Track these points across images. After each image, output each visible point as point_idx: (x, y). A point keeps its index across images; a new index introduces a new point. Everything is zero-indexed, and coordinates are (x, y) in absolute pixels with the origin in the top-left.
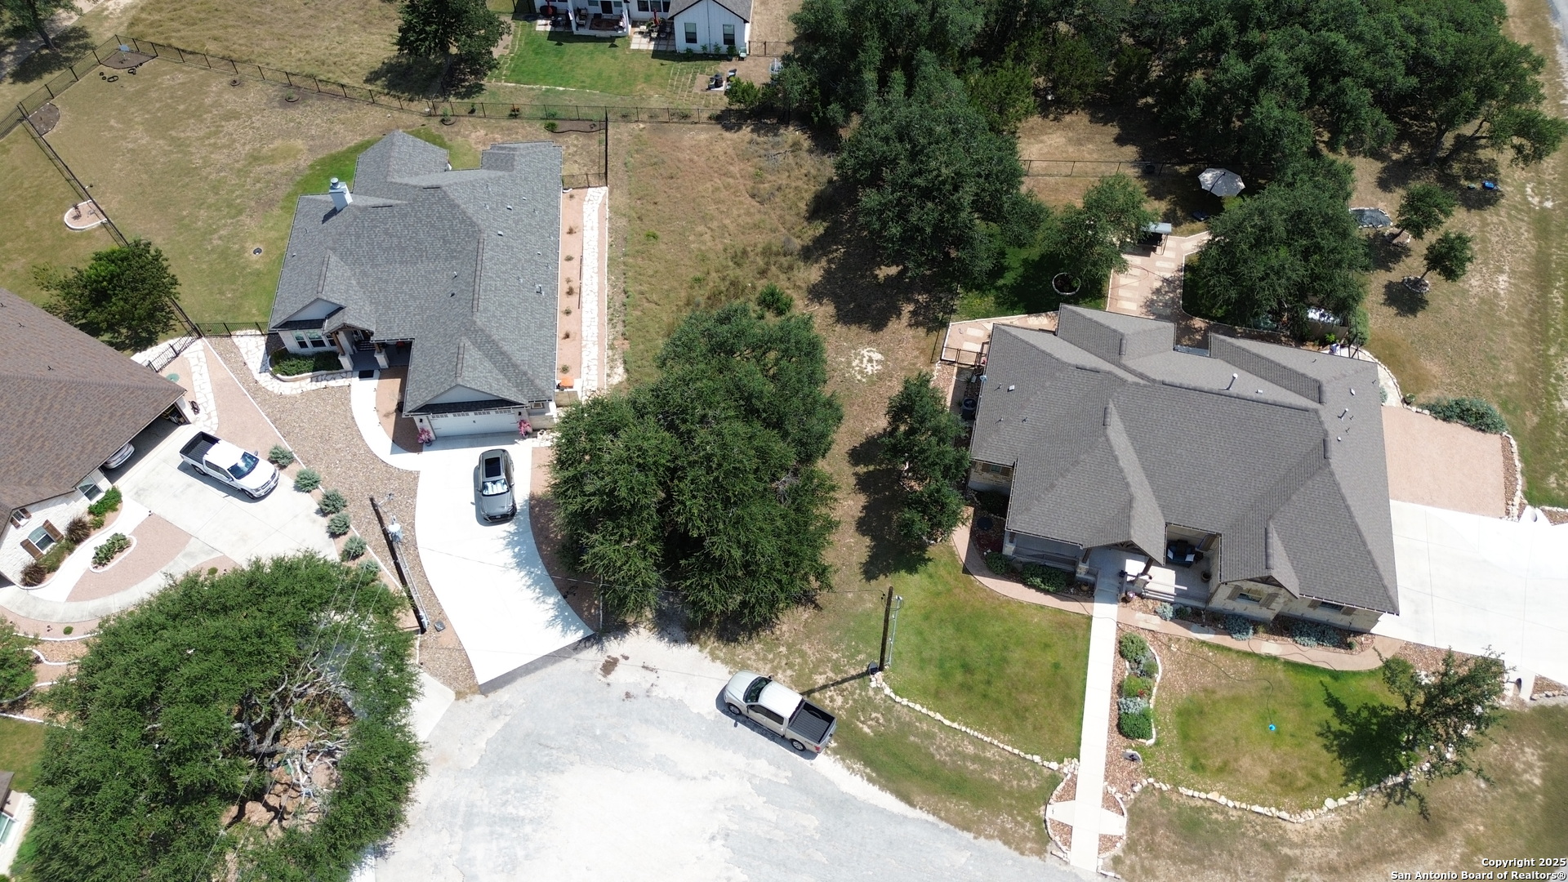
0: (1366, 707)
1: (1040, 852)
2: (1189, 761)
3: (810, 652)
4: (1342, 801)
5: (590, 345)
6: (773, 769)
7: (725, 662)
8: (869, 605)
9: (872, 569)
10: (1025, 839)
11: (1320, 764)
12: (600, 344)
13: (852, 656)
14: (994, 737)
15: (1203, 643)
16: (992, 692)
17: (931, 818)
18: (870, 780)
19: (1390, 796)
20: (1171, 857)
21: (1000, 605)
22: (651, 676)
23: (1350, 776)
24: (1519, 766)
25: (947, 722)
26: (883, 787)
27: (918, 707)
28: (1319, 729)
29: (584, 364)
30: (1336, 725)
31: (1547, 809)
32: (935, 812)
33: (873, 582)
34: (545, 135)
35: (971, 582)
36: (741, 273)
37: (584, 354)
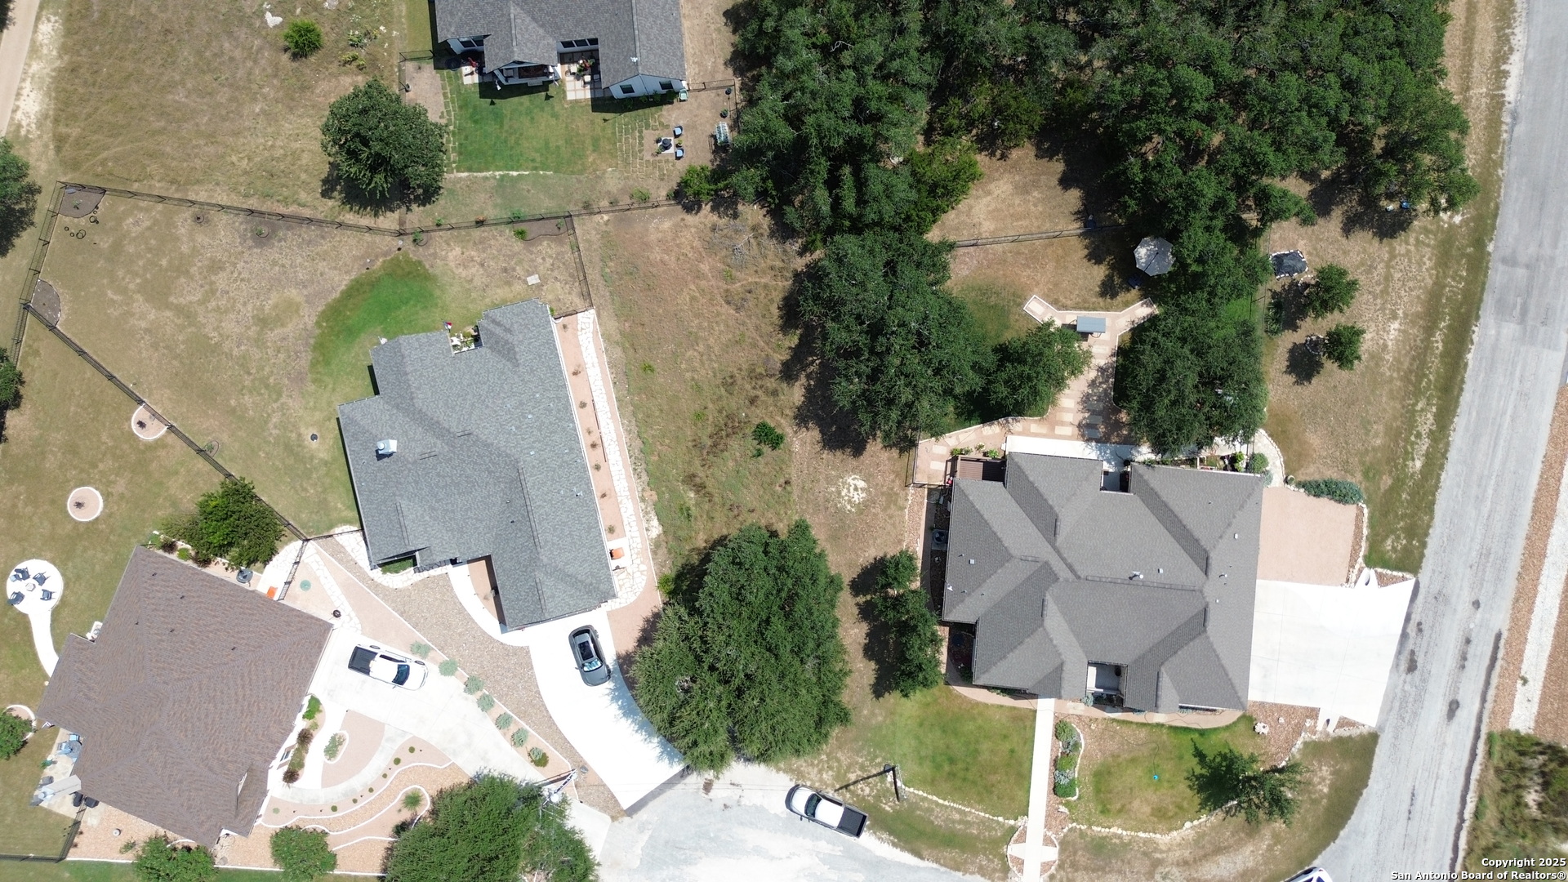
0: (1220, 754)
1: (1004, 879)
2: (1100, 808)
3: (843, 758)
4: (1196, 822)
5: (625, 501)
6: (830, 846)
7: (785, 771)
8: (880, 718)
9: (880, 689)
10: (994, 870)
11: (1184, 799)
12: (633, 499)
13: (872, 760)
14: (972, 807)
15: (1114, 720)
16: (970, 776)
17: (935, 866)
18: (894, 845)
19: (1227, 812)
20: (1086, 869)
21: (972, 708)
22: (738, 791)
23: (1203, 805)
24: (1316, 780)
25: (941, 801)
26: (903, 849)
27: (921, 793)
28: (1186, 774)
29: (625, 523)
30: (1198, 770)
31: (1327, 810)
32: (937, 861)
33: (881, 699)
34: (518, 245)
35: (950, 691)
36: (734, 403)
37: (622, 510)
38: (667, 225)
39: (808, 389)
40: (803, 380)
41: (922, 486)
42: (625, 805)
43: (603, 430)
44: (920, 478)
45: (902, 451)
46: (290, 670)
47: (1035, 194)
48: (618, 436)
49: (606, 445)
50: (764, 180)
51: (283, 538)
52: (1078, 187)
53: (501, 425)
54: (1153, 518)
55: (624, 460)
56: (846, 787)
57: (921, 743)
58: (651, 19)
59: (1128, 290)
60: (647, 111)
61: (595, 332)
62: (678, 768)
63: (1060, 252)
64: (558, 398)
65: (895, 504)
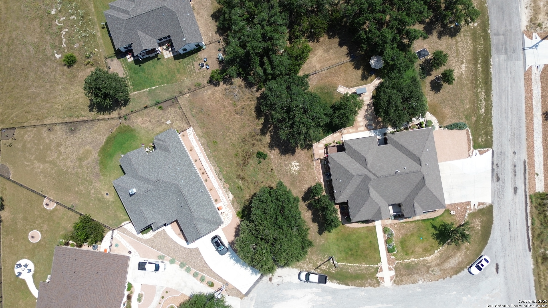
0: (441, 225)
1: (379, 285)
2: (405, 253)
3: (314, 258)
4: (438, 250)
5: (218, 190)
6: (317, 289)
7: (295, 268)
8: (323, 242)
9: (321, 232)
10: (375, 284)
11: (432, 243)
12: (221, 188)
13: (324, 256)
14: (362, 264)
15: (402, 222)
16: (358, 254)
17: (354, 287)
18: (339, 283)
19: (448, 244)
20: (405, 275)
21: (353, 230)
22: (281, 278)
23: (439, 244)
24: (475, 226)
25: (351, 265)
26: (342, 284)
27: (343, 263)
28: (431, 235)
29: (220, 197)
30: (435, 232)
31: (482, 235)
32: (354, 285)
33: (322, 235)
34: (160, 112)
35: (345, 226)
36: (247, 147)
37: (218, 193)
38: (209, 92)
39: (271, 136)
40: (269, 133)
41: (318, 159)
42: (244, 293)
43: (205, 167)
44: (316, 157)
45: (308, 149)
46: (118, 276)
47: (331, 51)
48: (211, 168)
49: (207, 172)
50: (238, 69)
51: (105, 231)
52: (345, 45)
53: (169, 174)
54: (398, 151)
55: (215, 176)
56: (318, 268)
57: (339, 246)
58: (186, 24)
59: (371, 76)
60: (193, 55)
61: (194, 135)
62: (259, 275)
63: (345, 69)
64: (187, 160)
65: (310, 168)
